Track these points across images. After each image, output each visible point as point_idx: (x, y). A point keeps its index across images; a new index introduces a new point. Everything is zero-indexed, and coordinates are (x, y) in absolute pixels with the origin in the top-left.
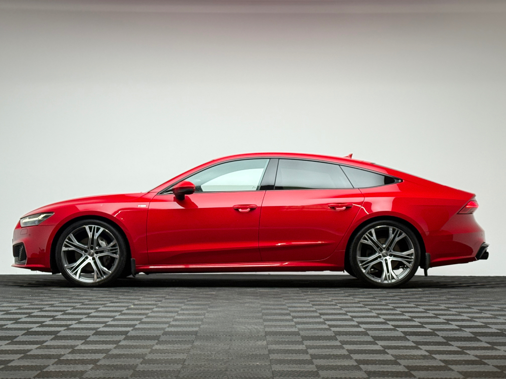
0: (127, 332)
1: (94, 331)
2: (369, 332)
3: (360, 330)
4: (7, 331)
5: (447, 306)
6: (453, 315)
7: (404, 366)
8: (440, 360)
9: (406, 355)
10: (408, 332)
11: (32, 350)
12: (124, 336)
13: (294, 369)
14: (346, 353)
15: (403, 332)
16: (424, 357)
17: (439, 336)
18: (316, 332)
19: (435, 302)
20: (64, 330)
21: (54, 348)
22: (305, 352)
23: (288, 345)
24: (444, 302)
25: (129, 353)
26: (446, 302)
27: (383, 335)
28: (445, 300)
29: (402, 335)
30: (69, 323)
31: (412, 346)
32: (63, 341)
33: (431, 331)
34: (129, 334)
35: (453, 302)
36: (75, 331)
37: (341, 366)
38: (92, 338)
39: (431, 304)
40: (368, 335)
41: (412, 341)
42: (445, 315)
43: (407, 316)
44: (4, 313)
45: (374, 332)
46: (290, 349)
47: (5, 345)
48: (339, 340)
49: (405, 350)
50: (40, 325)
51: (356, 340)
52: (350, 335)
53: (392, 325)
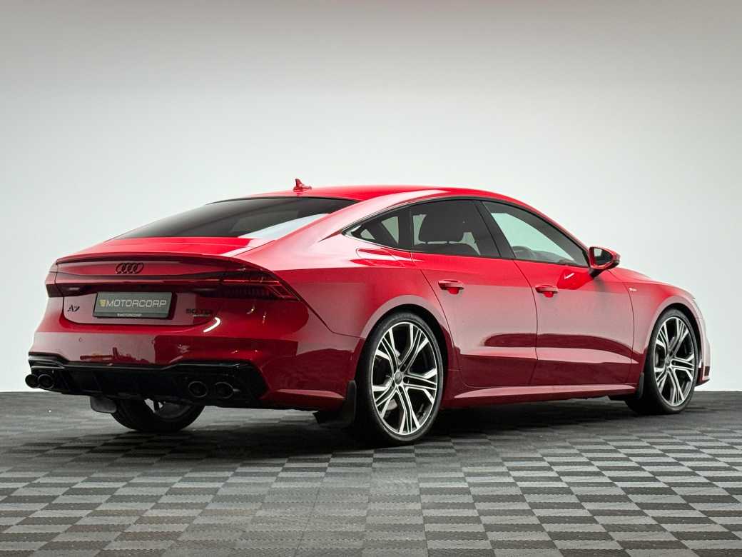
3: (561, 486)
6: (704, 460)
7: (618, 541)
13: (459, 547)
18: (495, 488)
23: (451, 510)
24: (694, 438)
26: (698, 438)
28: (697, 435)
33: (666, 486)
39: (674, 441)
41: (636, 503)
42: (692, 460)
43: (634, 462)
46: (455, 515)
49: (622, 518)
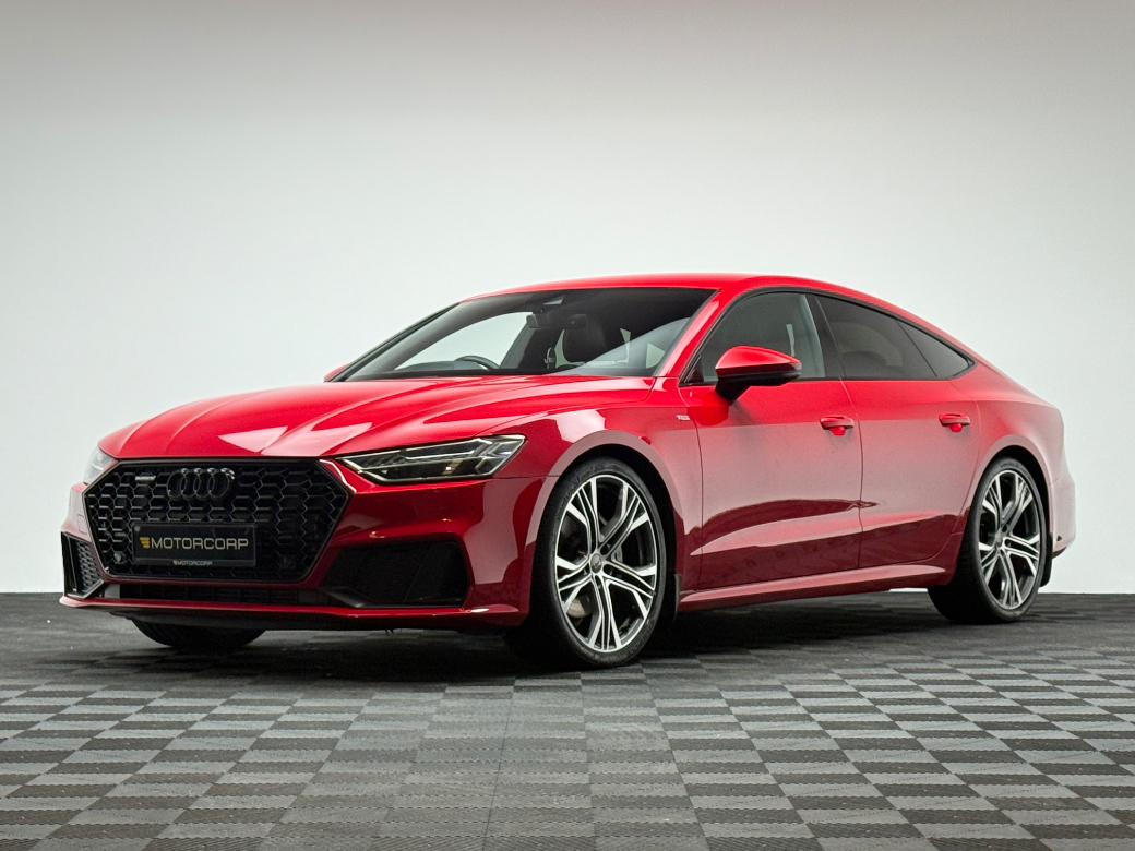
0: (334, 741)
1: (253, 740)
2: (923, 741)
4: (41, 740)
5: (1104, 672)
8: (1107, 811)
9: (1022, 799)
10: (1018, 740)
11: (115, 785)
12: (327, 752)
14: (877, 794)
15: (1007, 741)
16: (1067, 804)
17: (1094, 750)
19: (1073, 662)
20: (180, 736)
21: (169, 782)
22: (774, 791)
25: (351, 793)
27: (958, 749)
29: (1005, 748)
30: (187, 717)
31: (1033, 777)
32: (184, 763)
34: (339, 747)
35: (1117, 663)
36: (207, 740)
37: (869, 826)
38: (251, 757)
40: (922, 748)
44: (22, 692)
45: (935, 740)
47: (47, 773)
48: (853, 761)
50: (116, 722)
51: (892, 760)
52: (877, 747)
53: (975, 723)
